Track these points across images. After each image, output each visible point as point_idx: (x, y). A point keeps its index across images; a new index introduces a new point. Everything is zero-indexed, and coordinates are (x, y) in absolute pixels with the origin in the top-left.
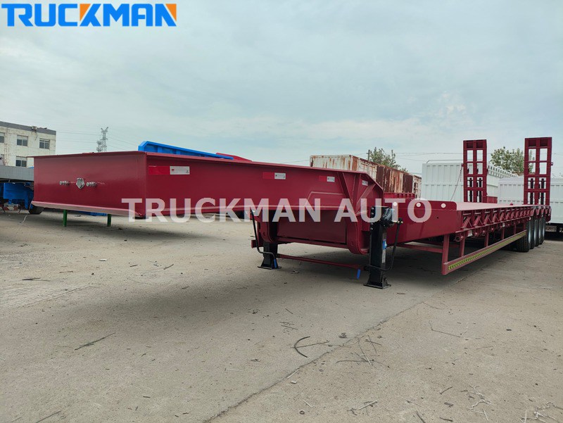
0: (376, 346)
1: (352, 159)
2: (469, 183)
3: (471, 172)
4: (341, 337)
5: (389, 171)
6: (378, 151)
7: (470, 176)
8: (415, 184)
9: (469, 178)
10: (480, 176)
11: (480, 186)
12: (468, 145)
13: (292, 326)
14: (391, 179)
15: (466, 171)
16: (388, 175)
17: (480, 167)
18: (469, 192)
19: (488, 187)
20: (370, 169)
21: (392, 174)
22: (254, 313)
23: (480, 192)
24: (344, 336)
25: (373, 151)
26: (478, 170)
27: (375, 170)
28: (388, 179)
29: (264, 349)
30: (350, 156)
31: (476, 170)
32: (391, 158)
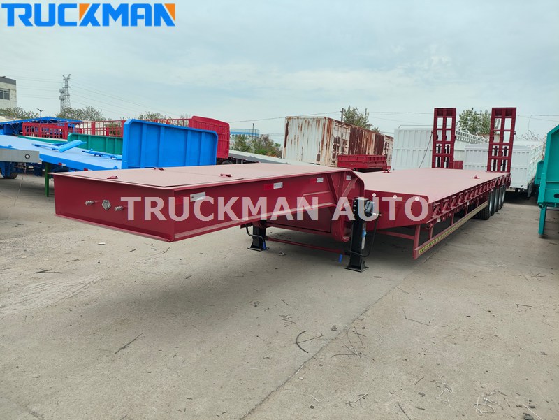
0: (362, 338)
1: (327, 121)
2: (437, 149)
3: (440, 139)
4: (332, 330)
5: (362, 131)
6: (351, 109)
7: (439, 142)
8: (386, 143)
9: (437, 145)
10: (448, 143)
11: (448, 152)
12: (439, 113)
13: (290, 320)
14: (364, 140)
15: (436, 137)
16: (361, 137)
17: (449, 134)
18: (437, 158)
19: (455, 153)
20: (344, 130)
21: (365, 134)
22: (256, 306)
23: (448, 158)
24: (334, 329)
25: (347, 109)
26: (446, 137)
27: (349, 131)
28: (361, 140)
29: (272, 345)
30: (325, 118)
31: (444, 137)
32: (364, 117)
